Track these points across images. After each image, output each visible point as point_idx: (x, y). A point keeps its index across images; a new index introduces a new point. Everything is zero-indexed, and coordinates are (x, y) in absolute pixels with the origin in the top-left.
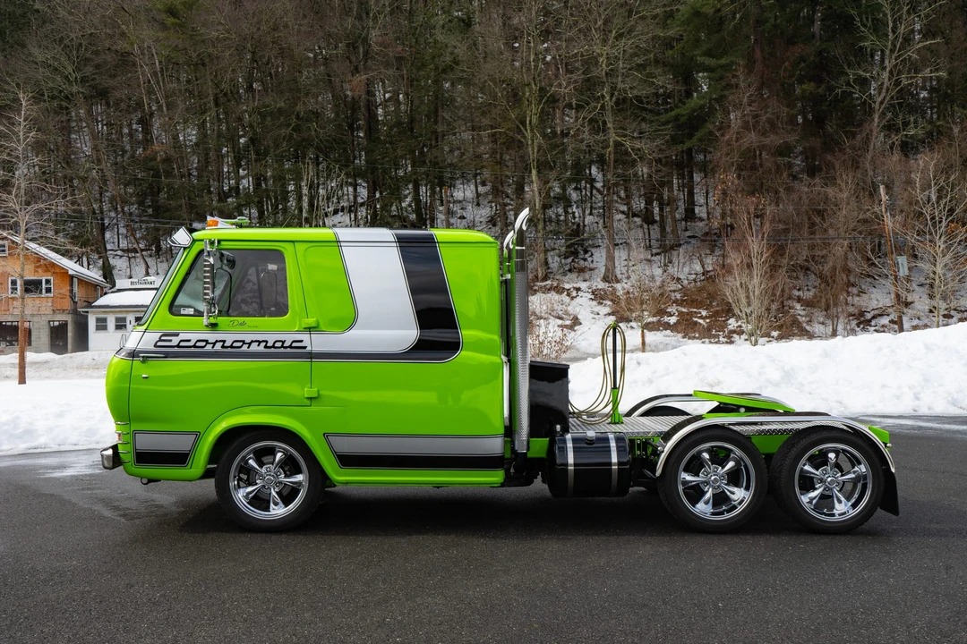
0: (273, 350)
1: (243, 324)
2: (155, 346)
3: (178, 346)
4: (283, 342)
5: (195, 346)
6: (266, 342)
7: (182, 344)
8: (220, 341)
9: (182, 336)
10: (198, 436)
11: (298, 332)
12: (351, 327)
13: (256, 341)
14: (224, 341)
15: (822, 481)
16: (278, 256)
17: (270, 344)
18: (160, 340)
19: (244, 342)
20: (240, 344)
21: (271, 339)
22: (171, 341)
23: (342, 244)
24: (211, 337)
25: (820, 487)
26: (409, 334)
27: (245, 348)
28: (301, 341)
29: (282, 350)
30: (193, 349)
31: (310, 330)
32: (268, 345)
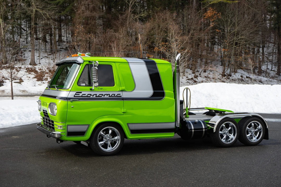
0: (111, 97)
1: (102, 89)
2: (74, 96)
3: (82, 96)
4: (115, 95)
5: (87, 96)
6: (109, 94)
7: (83, 96)
8: (95, 94)
9: (83, 93)
10: (89, 125)
11: (119, 91)
12: (134, 90)
13: (106, 94)
14: (96, 95)
15: (250, 131)
16: (110, 67)
17: (110, 95)
18: (76, 94)
19: (102, 95)
20: (101, 95)
21: (111, 94)
22: (79, 95)
23: (129, 63)
24: (92, 93)
25: (250, 133)
26: (150, 92)
27: (103, 97)
28: (120, 94)
29: (114, 97)
30: (86, 97)
31: (122, 91)
32: (110, 96)
